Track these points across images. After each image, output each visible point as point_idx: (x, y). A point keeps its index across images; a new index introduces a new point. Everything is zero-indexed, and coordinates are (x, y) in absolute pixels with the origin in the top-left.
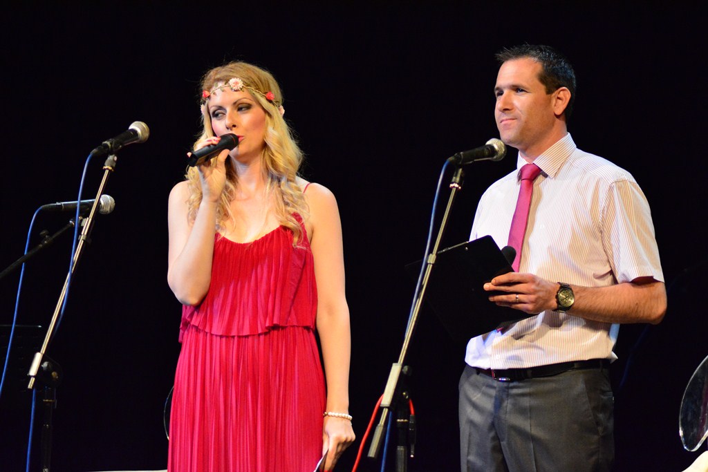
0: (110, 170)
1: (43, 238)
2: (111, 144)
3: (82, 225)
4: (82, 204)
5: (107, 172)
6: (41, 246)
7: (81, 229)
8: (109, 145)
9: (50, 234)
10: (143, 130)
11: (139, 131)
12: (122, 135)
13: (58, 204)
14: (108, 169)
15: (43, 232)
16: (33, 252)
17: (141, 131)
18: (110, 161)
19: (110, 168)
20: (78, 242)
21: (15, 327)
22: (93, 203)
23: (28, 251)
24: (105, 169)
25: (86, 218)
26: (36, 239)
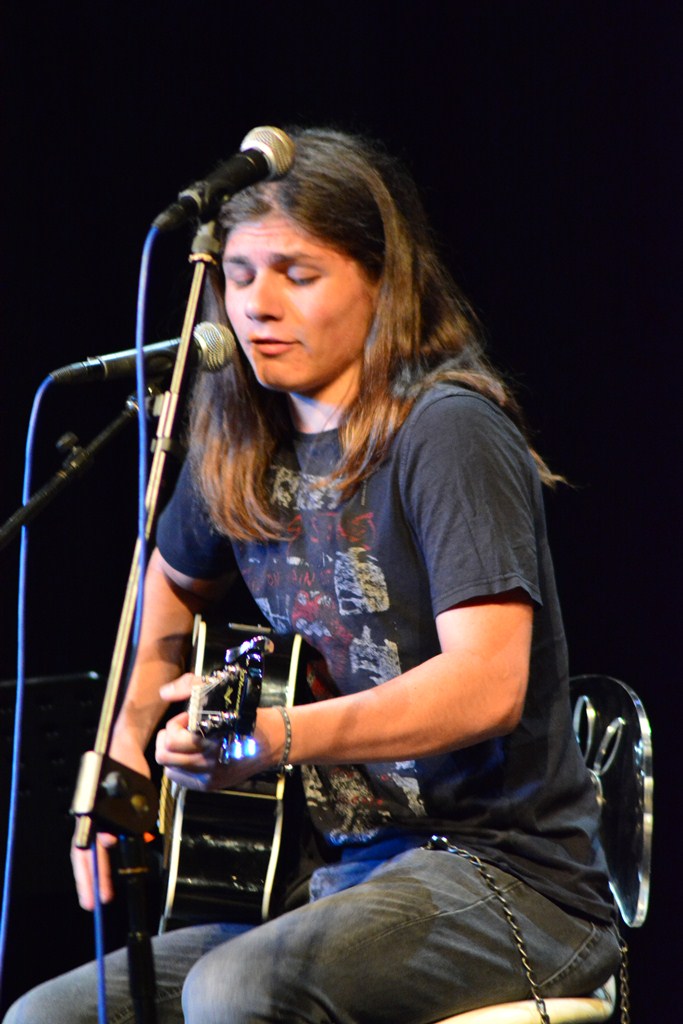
0: (207, 265)
1: (66, 453)
2: (201, 195)
3: (156, 412)
4: (148, 359)
5: (200, 269)
6: (63, 475)
7: (153, 423)
8: (197, 199)
9: (83, 442)
10: (278, 148)
11: (269, 153)
12: (228, 168)
13: (92, 362)
14: (201, 261)
15: (64, 441)
16: (44, 492)
17: (275, 153)
18: (205, 239)
19: (207, 258)
20: (150, 457)
21: (26, 688)
22: (176, 348)
23: (31, 493)
24: (195, 262)
25: (163, 393)
26: (48, 459)
